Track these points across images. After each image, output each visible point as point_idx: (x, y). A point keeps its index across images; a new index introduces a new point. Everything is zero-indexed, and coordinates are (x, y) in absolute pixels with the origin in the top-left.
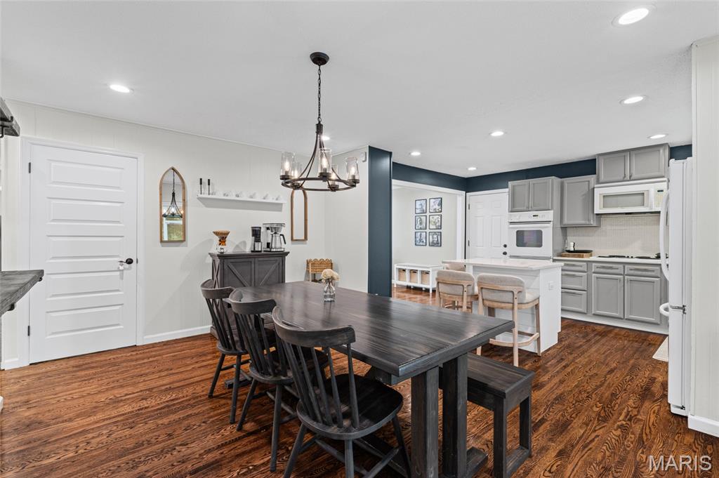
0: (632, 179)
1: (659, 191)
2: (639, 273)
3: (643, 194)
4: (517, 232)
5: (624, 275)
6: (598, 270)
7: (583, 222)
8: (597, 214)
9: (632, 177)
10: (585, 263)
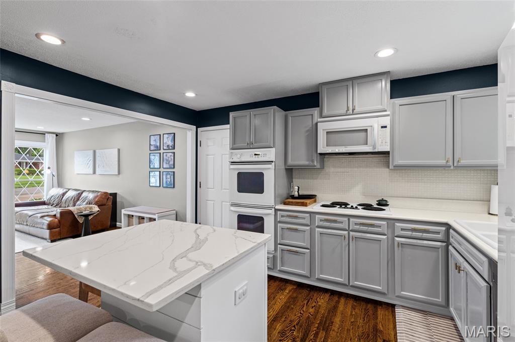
0: (354, 113)
1: (382, 127)
2: (365, 228)
3: (366, 130)
4: (239, 174)
5: (349, 230)
6: (322, 223)
7: (306, 163)
8: (321, 154)
9: (354, 111)
10: (308, 215)
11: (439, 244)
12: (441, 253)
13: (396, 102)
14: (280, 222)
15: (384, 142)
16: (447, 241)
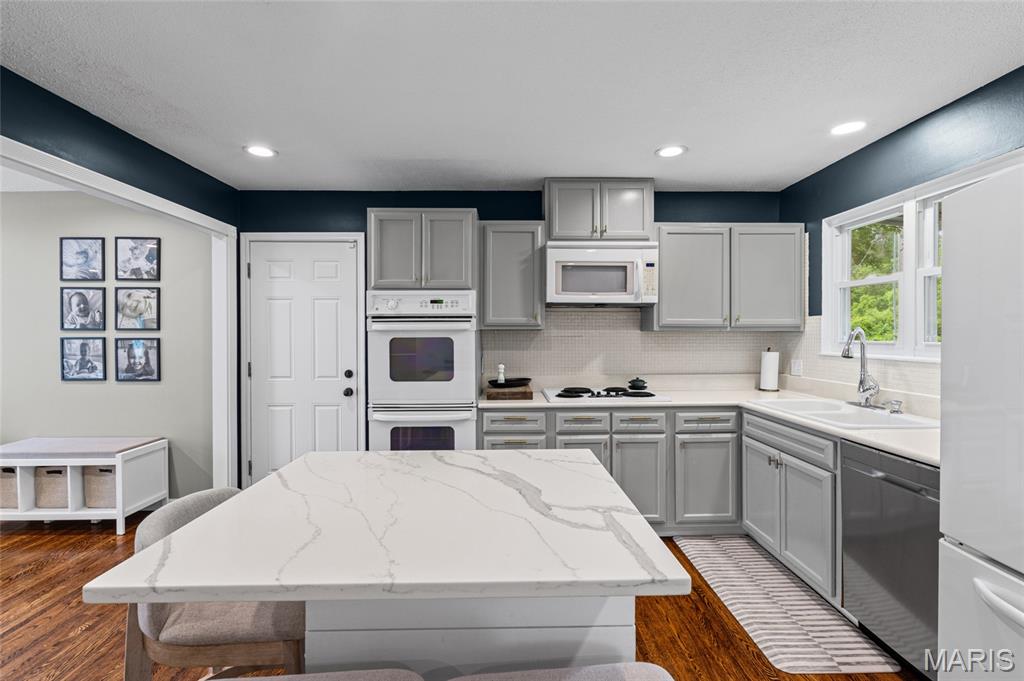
0: (605, 236)
1: (648, 265)
3: (624, 268)
4: (393, 341)
5: (611, 433)
7: (523, 320)
8: (551, 305)
9: (605, 234)
10: (543, 414)
11: (729, 435)
12: (731, 449)
13: (663, 228)
14: (488, 433)
15: (650, 288)
16: (739, 430)
